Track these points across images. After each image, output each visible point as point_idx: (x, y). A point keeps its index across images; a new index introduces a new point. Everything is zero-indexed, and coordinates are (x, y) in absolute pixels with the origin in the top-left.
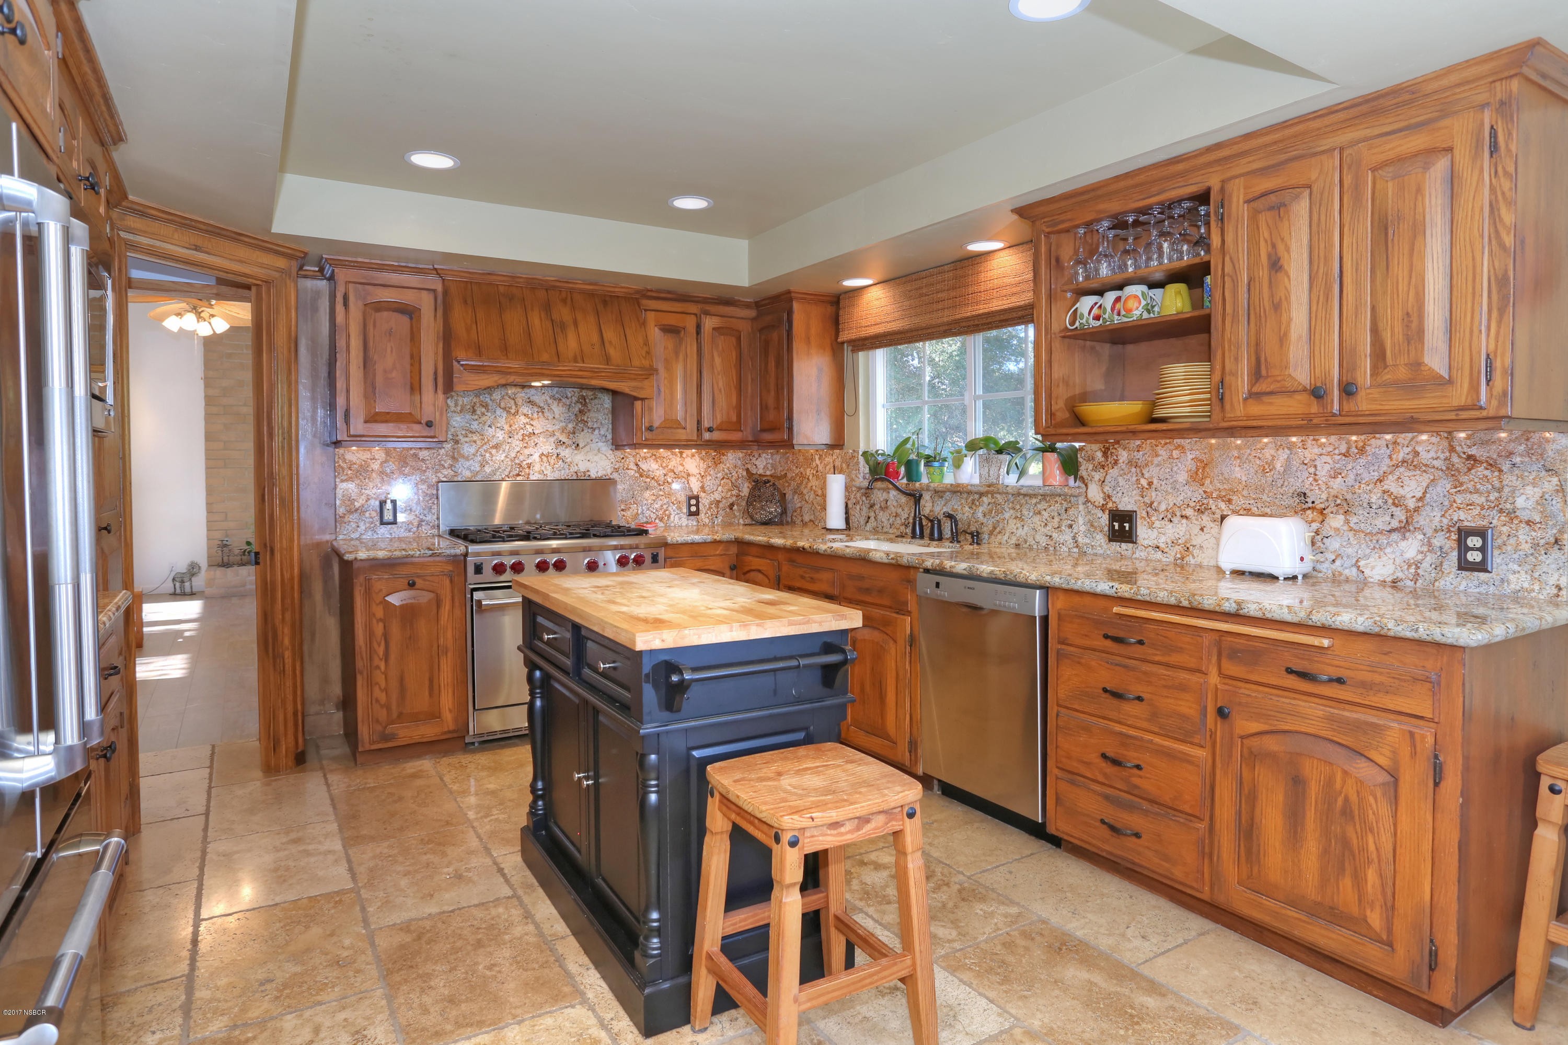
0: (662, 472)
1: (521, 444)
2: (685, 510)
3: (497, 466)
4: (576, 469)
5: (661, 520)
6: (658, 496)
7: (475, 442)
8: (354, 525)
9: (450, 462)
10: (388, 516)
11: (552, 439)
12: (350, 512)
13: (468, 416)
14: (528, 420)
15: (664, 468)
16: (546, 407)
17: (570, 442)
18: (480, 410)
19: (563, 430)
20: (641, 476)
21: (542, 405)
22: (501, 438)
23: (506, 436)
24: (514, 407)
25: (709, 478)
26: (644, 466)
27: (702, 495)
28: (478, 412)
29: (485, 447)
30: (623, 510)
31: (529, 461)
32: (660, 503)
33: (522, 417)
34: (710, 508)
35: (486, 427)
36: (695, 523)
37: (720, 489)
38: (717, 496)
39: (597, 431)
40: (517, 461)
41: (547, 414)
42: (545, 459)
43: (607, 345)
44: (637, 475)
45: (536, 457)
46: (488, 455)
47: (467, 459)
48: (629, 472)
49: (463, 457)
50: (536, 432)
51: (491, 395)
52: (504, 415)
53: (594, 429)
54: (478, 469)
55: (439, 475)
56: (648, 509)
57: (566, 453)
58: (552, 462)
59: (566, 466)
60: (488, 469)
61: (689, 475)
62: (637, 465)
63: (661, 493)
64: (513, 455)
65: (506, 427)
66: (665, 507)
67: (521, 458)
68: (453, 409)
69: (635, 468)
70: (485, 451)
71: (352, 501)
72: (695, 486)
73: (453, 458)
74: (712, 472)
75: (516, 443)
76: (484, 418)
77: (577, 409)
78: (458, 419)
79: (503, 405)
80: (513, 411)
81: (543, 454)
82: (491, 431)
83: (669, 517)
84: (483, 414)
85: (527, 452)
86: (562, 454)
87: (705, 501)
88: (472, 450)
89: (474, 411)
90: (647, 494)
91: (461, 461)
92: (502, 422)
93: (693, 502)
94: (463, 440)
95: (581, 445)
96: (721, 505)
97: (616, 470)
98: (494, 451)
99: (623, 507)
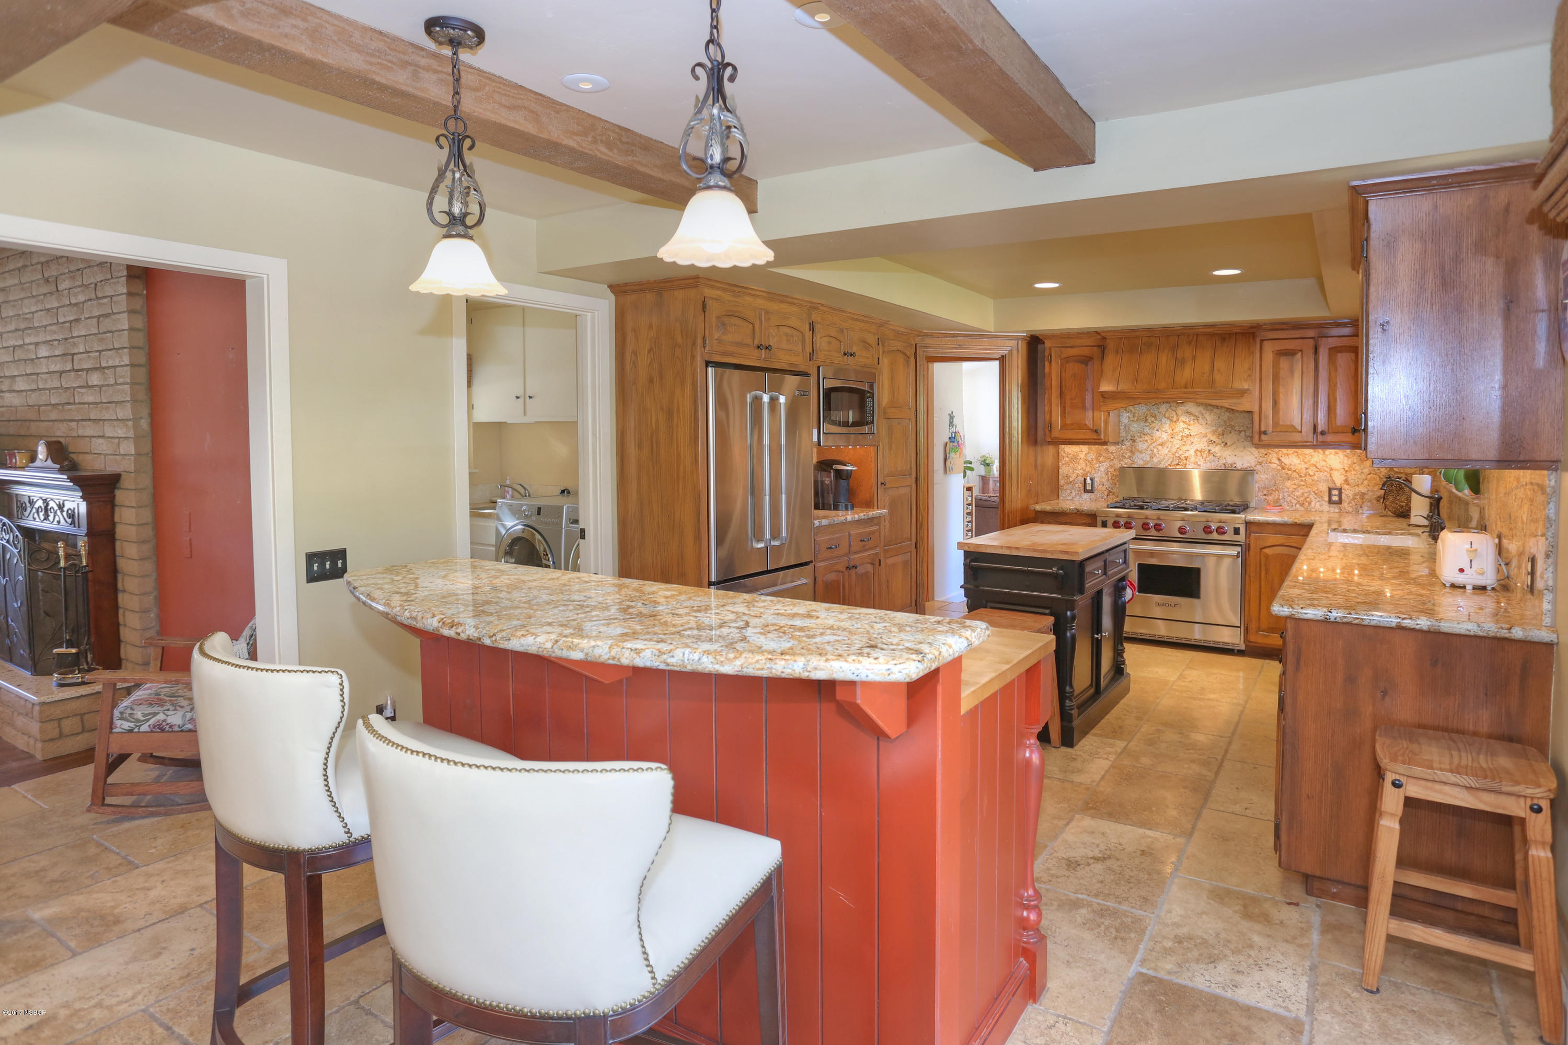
0: (1304, 466)
1: (1180, 443)
2: (1327, 499)
3: (1162, 458)
4: (1224, 461)
5: (1302, 505)
6: (1299, 486)
7: (1146, 441)
8: (1069, 491)
9: (1129, 454)
10: (1088, 488)
11: (1205, 439)
12: (1067, 483)
13: (1142, 424)
14: (1186, 426)
15: (1306, 463)
16: (1200, 416)
17: (1220, 441)
18: (1150, 419)
19: (1214, 432)
20: (1283, 468)
21: (1197, 414)
22: (1165, 438)
23: (1169, 437)
24: (1175, 417)
25: (1353, 473)
26: (1286, 461)
27: (1346, 487)
28: (1149, 421)
29: (1153, 445)
30: (1265, 495)
31: (1186, 455)
32: (1301, 491)
33: (1182, 424)
34: (1354, 499)
35: (1155, 431)
36: (1337, 510)
37: (1366, 482)
38: (1363, 490)
39: (1243, 433)
40: (1177, 455)
41: (1201, 421)
42: (1199, 453)
43: (1215, 372)
44: (1279, 468)
45: (1192, 452)
46: (1155, 450)
47: (1141, 452)
48: (1271, 465)
49: (1138, 451)
50: (1192, 434)
51: (1158, 409)
52: (1168, 422)
53: (1240, 432)
54: (1148, 459)
55: (1122, 462)
56: (1289, 496)
57: (1216, 449)
58: (1205, 456)
59: (1216, 459)
60: (1155, 460)
61: (1331, 469)
62: (1279, 460)
63: (1302, 483)
64: (1174, 450)
65: (1169, 431)
66: (1306, 495)
67: (1180, 452)
68: (1132, 419)
69: (1277, 462)
70: (1154, 447)
71: (1068, 477)
72: (1338, 479)
73: (1131, 451)
74: (1357, 468)
75: (1177, 442)
76: (1153, 425)
77: (1226, 416)
78: (1135, 426)
79: (1167, 415)
80: (1174, 419)
81: (1197, 450)
82: (1158, 434)
83: (1310, 503)
84: (1153, 422)
85: (1185, 448)
86: (1213, 450)
87: (1348, 492)
88: (1145, 447)
89: (1146, 420)
90: (1288, 483)
91: (1137, 454)
92: (1166, 427)
93: (1335, 492)
94: (1138, 440)
95: (1229, 444)
96: (1366, 497)
97: (1260, 463)
98: (1160, 447)
99: (1265, 493)
